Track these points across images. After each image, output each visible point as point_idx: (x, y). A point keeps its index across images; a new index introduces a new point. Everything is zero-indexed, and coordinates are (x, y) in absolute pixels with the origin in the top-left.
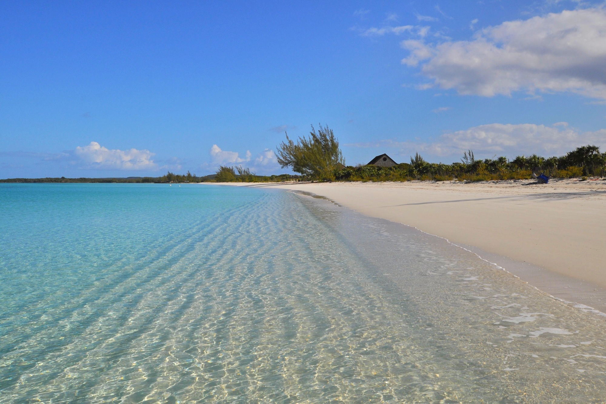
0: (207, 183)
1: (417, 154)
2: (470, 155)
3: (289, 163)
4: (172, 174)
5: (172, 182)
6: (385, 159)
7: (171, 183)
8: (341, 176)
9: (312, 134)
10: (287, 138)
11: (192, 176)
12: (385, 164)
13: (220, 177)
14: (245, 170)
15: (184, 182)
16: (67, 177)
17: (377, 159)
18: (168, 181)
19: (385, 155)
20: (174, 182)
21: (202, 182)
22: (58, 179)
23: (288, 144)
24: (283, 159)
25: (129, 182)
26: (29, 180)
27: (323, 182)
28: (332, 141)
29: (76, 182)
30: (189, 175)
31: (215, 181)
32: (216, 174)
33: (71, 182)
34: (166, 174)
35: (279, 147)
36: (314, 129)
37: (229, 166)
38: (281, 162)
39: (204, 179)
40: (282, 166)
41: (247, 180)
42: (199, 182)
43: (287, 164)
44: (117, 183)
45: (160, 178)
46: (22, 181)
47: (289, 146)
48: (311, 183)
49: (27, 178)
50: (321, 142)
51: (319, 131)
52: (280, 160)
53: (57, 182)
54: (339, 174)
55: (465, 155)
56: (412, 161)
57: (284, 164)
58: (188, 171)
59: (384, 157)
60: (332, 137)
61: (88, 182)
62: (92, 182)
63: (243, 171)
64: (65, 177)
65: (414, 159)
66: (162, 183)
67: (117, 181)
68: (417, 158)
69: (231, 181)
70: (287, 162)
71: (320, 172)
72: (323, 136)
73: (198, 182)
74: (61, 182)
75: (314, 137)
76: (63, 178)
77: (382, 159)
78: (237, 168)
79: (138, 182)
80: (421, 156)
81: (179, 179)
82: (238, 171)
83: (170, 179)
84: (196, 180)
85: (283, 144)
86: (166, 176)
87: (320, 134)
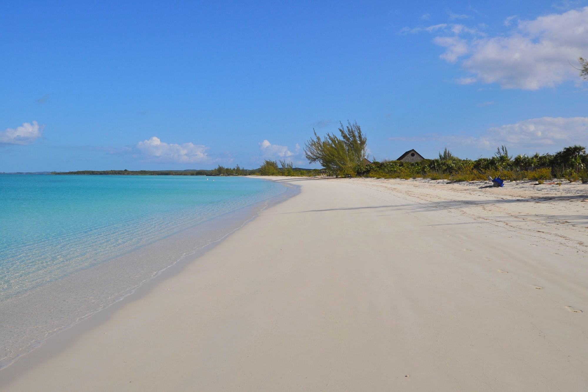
0: (252, 176)
1: (446, 150)
2: (503, 151)
3: (317, 159)
4: (222, 167)
5: (222, 174)
6: (413, 155)
7: (221, 176)
8: (363, 171)
9: (340, 130)
10: (315, 134)
11: (241, 169)
12: (413, 159)
13: (264, 170)
14: (289, 164)
15: (233, 175)
16: (129, 170)
17: (407, 153)
18: (218, 174)
19: (413, 150)
20: (223, 175)
21: (249, 175)
22: (121, 171)
23: (316, 140)
24: (311, 155)
25: (185, 175)
26: (96, 172)
27: (345, 177)
28: (360, 137)
29: (137, 175)
30: (238, 168)
31: (260, 174)
32: (260, 167)
33: (132, 174)
34: (217, 167)
35: (307, 144)
36: (343, 126)
37: (273, 160)
38: (309, 158)
39: (252, 173)
40: (310, 161)
41: (286, 174)
42: (247, 175)
43: (315, 160)
44: (173, 175)
45: (212, 171)
46: (90, 173)
47: (317, 142)
48: (335, 178)
49: (94, 171)
50: (349, 138)
51: (348, 127)
52: (308, 155)
53: (121, 174)
54: (361, 169)
55: (499, 150)
56: (440, 156)
57: (313, 159)
58: (237, 165)
59: (412, 152)
60: (359, 133)
61: (148, 174)
62: (152, 175)
63: (287, 165)
64: (128, 170)
65: (443, 155)
66: (213, 176)
67: (174, 173)
68: (445, 153)
69: (273, 174)
70: (315, 157)
71: (342, 167)
72: (351, 132)
73: (245, 175)
74: (124, 174)
75: (342, 133)
76: (126, 170)
77: (410, 154)
78: (281, 162)
79: (192, 174)
80: (450, 152)
81: (228, 172)
82: (282, 165)
83: (220, 172)
84: (245, 173)
85: (311, 141)
86: (217, 169)
87: (349, 130)
